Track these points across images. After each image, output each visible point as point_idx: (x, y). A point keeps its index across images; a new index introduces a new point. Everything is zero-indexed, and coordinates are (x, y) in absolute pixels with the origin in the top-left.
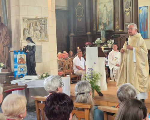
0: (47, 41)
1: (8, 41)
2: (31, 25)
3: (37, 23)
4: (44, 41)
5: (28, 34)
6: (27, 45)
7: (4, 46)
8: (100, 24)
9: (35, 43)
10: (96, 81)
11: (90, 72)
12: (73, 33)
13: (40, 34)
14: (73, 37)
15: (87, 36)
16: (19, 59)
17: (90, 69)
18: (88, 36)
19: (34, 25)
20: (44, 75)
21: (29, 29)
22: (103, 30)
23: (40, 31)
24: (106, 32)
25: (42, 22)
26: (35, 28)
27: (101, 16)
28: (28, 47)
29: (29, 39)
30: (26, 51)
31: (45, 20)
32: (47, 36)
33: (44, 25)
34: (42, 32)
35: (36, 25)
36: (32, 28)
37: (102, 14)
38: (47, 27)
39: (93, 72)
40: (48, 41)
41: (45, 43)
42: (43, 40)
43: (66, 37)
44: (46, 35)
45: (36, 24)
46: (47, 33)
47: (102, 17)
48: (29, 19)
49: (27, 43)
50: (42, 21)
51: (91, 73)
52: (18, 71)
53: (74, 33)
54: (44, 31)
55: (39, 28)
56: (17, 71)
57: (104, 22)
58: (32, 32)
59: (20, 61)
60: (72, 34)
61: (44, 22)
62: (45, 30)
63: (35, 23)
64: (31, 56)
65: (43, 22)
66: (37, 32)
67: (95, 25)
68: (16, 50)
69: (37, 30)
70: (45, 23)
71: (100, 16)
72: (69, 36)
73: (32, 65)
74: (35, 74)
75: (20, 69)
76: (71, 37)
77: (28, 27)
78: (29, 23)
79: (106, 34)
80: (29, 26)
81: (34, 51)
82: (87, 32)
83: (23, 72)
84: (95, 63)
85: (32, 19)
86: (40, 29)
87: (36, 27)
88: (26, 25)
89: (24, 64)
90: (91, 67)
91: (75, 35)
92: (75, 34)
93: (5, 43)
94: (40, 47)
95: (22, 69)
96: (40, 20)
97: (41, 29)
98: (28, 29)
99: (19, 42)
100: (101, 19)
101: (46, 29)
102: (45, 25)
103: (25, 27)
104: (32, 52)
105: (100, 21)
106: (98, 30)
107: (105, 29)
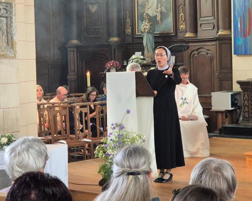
0: (12, 58)
4: (4, 56)
8: (142, 19)
11: (117, 134)
12: (77, 39)
14: (75, 50)
15: (109, 46)
17: (117, 125)
18: (113, 47)
20: (4, 140)
22: (149, 32)
31: (9, 5)
32: (12, 45)
33: (4, 19)
38: (11, 22)
39: (124, 133)
40: (15, 56)
41: (7, 61)
43: (59, 48)
46: (12, 38)
47: (146, 3)
51: (119, 136)
53: (79, 37)
54: (5, 32)
57: (151, 15)
60: (75, 42)
61: (5, 12)
62: (7, 31)
67: (128, 19)
70: (7, 13)
71: (140, 0)
72: (67, 46)
79: (155, 43)
82: (109, 36)
84: (128, 112)
90: (119, 122)
100: (143, 6)
101: (11, 27)
102: (9, 18)
105: (142, 12)
106: (137, 33)
107: (154, 31)
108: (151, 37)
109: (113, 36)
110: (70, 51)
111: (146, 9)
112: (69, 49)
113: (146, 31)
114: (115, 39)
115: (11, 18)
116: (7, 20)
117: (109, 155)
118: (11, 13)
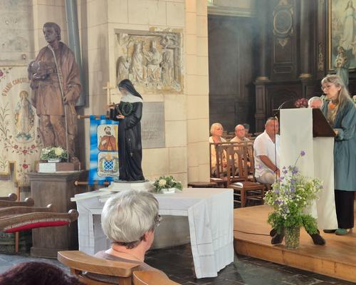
0: (179, 93)
1: (75, 90)
2: (138, 50)
3: (155, 45)
4: (171, 91)
5: (130, 73)
6: (121, 102)
7: (65, 103)
8: (335, 52)
9: (140, 97)
10: (305, 203)
11: (289, 179)
12: (266, 76)
13: (162, 74)
14: (264, 87)
15: (300, 82)
16: (103, 138)
17: (290, 168)
18: (304, 84)
19: (144, 50)
20: (163, 182)
21: (132, 60)
22: (342, 67)
23: (160, 65)
24: (350, 73)
25: (167, 41)
26: (148, 58)
27: (339, 32)
28: (123, 107)
29: (126, 85)
30: (118, 117)
31: (176, 36)
32: (180, 79)
33: (172, 51)
34: (166, 67)
35: (151, 49)
36: (140, 56)
37: (342, 27)
38: (179, 54)
39: (299, 178)
40: (182, 91)
41: (173, 96)
42: (168, 88)
43: (247, 86)
44: (178, 77)
45: (151, 46)
46: (179, 71)
47: (341, 35)
48: (131, 34)
49: (121, 96)
50: (168, 38)
51: (293, 181)
52: (99, 170)
53: (268, 75)
54: (172, 64)
55: (158, 57)
56: (96, 170)
57: (346, 48)
58: (140, 68)
59: (104, 142)
60: (263, 78)
61: (172, 43)
62: (174, 64)
63: (148, 44)
64: (131, 130)
65: (170, 41)
66: (152, 67)
67: (321, 54)
68: (97, 114)
69: (153, 62)
70: (174, 44)
71: (335, 33)
72: (254, 83)
73: (131, 154)
74: (141, 178)
75: (103, 165)
76: (259, 86)
77: (130, 55)
78: (132, 44)
79: (349, 79)
80: (131, 51)
81: (138, 117)
82: (300, 72)
83: (113, 172)
84: (303, 154)
85: (140, 34)
86: (160, 60)
87: (151, 54)
88: (123, 49)
89: (113, 151)
90: (293, 165)
91: (269, 81)
92: (269, 78)
93: (69, 96)
94: (160, 107)
95: (108, 164)
96: (161, 37)
97: (165, 60)
98: (130, 60)
99: (104, 94)
100: (338, 39)
101: (178, 59)
102: (176, 50)
103: (121, 53)
104: (132, 118)
105: (336, 45)
106: (330, 69)
107: (349, 66)
108: (345, 72)
109: (304, 73)
110: (259, 88)
111: (341, 42)
112: (257, 87)
113: (340, 66)
114: (306, 75)
115: (178, 49)
116: (174, 51)
117: (280, 203)
118: (179, 44)
